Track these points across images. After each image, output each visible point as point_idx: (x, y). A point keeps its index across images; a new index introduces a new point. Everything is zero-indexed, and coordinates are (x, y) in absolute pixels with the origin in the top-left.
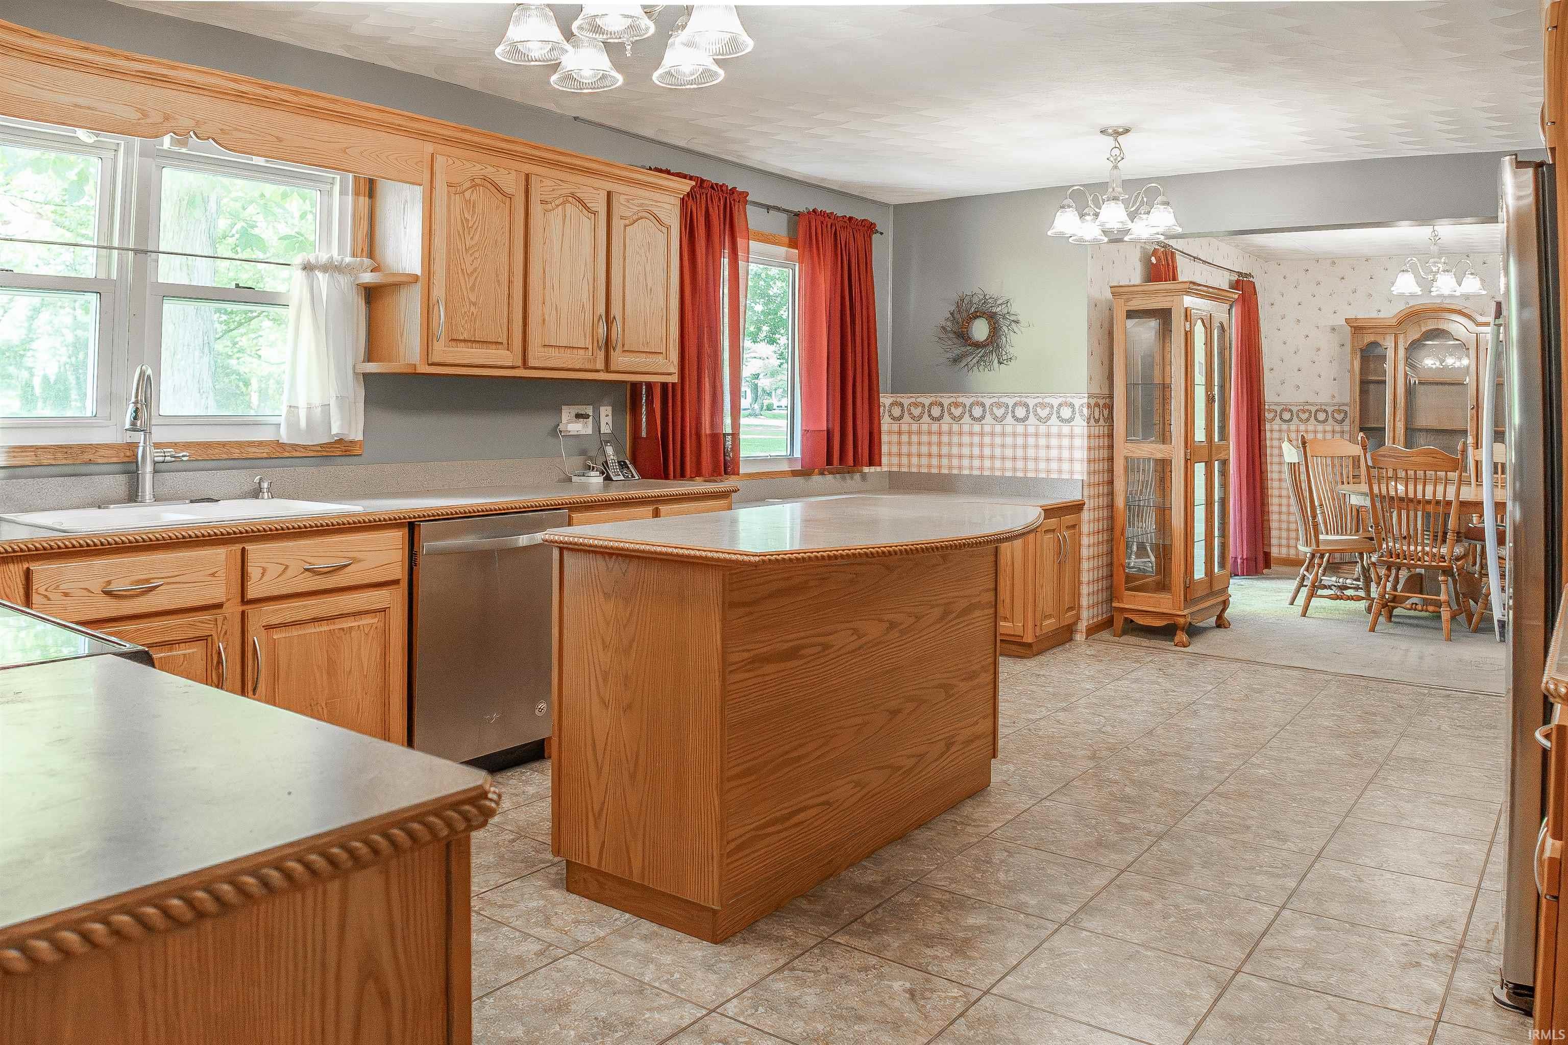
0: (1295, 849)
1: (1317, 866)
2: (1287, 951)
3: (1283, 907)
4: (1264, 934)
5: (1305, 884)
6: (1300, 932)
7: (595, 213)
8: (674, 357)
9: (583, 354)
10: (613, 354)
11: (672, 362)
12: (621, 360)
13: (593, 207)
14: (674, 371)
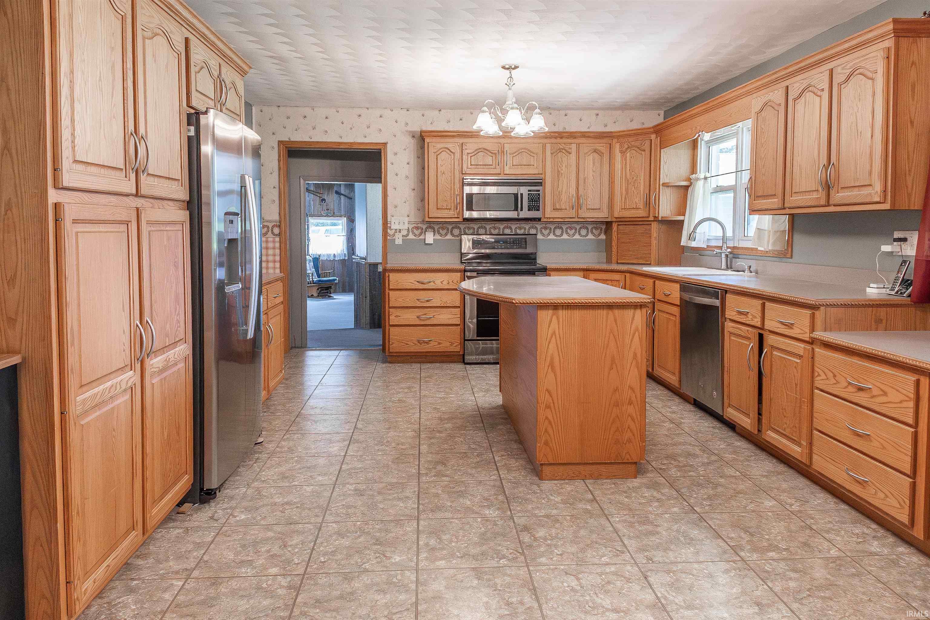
0: (348, 486)
1: (334, 479)
2: (339, 441)
3: (345, 456)
4: (349, 445)
5: (338, 467)
6: (335, 449)
7: (823, 90)
8: (878, 187)
9: (815, 195)
10: (832, 192)
11: (877, 192)
12: (838, 196)
13: (820, 87)
14: (878, 199)
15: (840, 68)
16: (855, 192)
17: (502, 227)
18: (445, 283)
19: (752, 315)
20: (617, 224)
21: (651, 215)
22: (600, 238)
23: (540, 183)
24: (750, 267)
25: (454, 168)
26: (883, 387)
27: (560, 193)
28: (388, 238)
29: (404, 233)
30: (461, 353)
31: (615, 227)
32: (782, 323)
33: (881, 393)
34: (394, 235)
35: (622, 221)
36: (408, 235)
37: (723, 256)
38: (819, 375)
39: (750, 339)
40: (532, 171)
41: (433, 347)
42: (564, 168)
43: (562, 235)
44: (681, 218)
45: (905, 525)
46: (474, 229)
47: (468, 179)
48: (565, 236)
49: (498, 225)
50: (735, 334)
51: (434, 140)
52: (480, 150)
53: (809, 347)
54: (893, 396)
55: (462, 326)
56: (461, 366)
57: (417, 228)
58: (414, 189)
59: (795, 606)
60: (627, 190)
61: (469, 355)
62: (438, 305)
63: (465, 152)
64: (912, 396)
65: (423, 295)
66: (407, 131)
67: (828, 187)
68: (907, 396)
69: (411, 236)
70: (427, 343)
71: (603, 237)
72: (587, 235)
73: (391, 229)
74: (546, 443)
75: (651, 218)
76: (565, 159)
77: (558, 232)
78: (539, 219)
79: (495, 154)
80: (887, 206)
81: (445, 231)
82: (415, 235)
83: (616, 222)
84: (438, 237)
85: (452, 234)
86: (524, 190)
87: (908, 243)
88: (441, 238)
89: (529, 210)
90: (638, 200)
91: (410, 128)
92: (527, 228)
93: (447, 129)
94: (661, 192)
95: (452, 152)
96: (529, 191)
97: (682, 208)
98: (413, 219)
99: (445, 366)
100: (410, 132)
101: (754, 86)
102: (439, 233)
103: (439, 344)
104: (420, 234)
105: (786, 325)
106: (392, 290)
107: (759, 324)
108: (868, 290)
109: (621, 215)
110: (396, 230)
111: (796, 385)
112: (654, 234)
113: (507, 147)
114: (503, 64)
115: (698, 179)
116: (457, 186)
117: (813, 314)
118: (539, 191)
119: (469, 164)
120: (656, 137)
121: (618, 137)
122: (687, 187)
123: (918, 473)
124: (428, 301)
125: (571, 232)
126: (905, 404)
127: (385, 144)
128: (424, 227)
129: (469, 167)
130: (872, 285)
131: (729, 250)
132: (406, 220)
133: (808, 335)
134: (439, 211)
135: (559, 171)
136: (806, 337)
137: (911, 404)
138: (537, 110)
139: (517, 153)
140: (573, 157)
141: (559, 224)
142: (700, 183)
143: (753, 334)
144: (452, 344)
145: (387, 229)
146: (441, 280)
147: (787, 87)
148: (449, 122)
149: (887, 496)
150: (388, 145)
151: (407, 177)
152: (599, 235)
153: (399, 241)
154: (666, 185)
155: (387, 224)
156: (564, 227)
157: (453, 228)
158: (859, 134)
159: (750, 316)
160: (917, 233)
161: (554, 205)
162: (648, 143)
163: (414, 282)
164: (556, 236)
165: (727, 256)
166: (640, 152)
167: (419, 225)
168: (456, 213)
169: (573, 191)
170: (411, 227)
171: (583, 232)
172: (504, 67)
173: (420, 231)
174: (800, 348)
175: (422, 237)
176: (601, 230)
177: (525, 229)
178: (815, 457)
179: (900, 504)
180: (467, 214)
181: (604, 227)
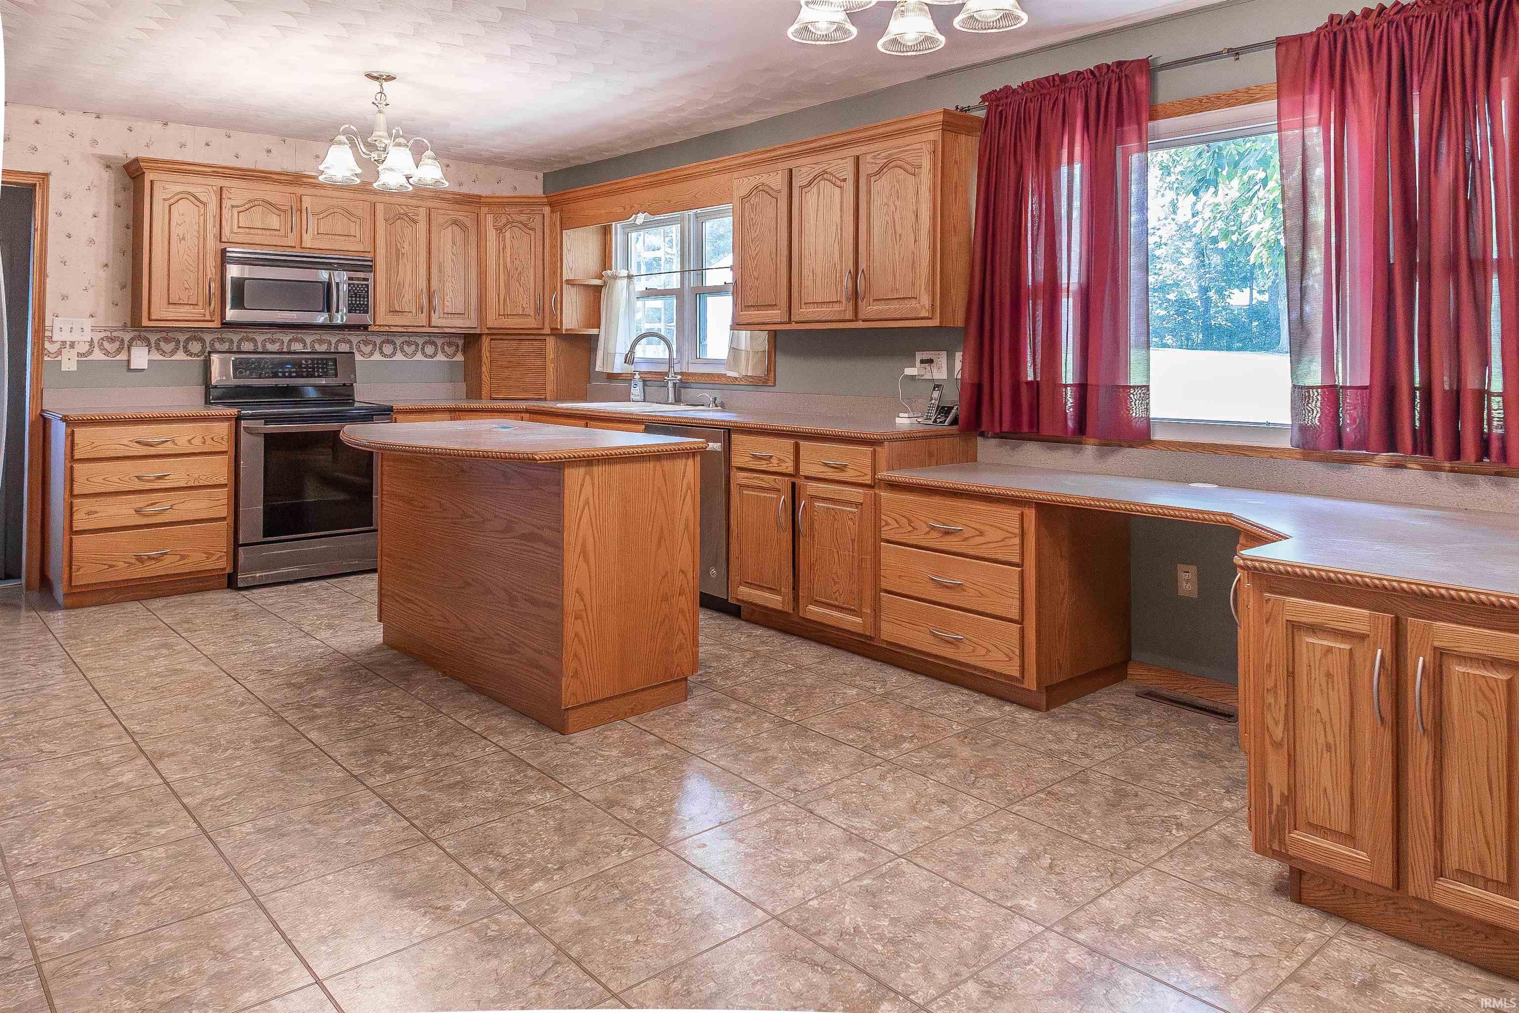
7: (844, 180)
8: (925, 300)
9: (836, 307)
10: (862, 304)
11: (924, 305)
12: (869, 309)
13: (842, 176)
14: (927, 315)
15: (869, 156)
16: (894, 306)
17: (286, 339)
18: (197, 441)
19: (779, 460)
20: (490, 337)
21: (547, 326)
22: (455, 359)
23: (370, 267)
24: (715, 399)
25: (205, 229)
26: (977, 526)
27: (401, 285)
28: (46, 358)
29: (85, 348)
30: (229, 570)
31: (486, 342)
32: (826, 465)
33: (978, 533)
34: (59, 352)
35: (498, 334)
36: (90, 352)
37: (670, 385)
38: (887, 524)
39: (779, 490)
40: (354, 246)
41: (169, 565)
42: (406, 245)
43: (394, 354)
44: (594, 331)
45: (1016, 679)
46: (232, 341)
47: (234, 251)
48: (399, 357)
49: (280, 335)
50: (748, 487)
51: (164, 176)
52: (256, 203)
53: (871, 492)
54: (993, 535)
55: (231, 520)
56: (229, 596)
57: (112, 340)
58: (106, 265)
59: (975, 792)
60: (507, 285)
61: (246, 571)
62: (182, 484)
63: (227, 204)
64: (1017, 531)
65: (153, 468)
66: (93, 155)
67: (855, 296)
68: (1011, 533)
69: (98, 355)
70: (156, 559)
71: (460, 357)
72: (435, 354)
73: (52, 341)
74: (576, 674)
75: (547, 331)
76: (407, 231)
77: (388, 349)
78: (365, 327)
79: (285, 211)
80: (936, 322)
81: (172, 345)
82: (107, 353)
83: (488, 334)
84: (157, 356)
85: (187, 351)
86: (341, 277)
87: (934, 364)
88: (161, 358)
89: (350, 311)
90: (524, 301)
91: (100, 150)
92: (333, 341)
93: (179, 158)
94: (564, 291)
95: (201, 202)
96: (350, 279)
97: (594, 316)
98: (101, 321)
99: (197, 598)
100: (102, 157)
101: (737, 162)
102: (158, 348)
103: (183, 557)
104: (119, 351)
105: (833, 467)
106: (81, 460)
107: (791, 470)
108: (898, 420)
109: (496, 325)
110: (64, 343)
111: (853, 541)
112: (551, 354)
113: (307, 202)
114: (369, 69)
115: (615, 277)
116: (212, 263)
117: (874, 452)
118: (367, 280)
119: (236, 226)
120: (552, 212)
121: (489, 204)
122: (598, 289)
123: (1027, 617)
124: (159, 478)
125: (409, 350)
126: (1009, 542)
127: (46, 175)
128: (127, 337)
129: (236, 230)
130: (901, 415)
131: (679, 377)
132: (88, 323)
133: (869, 477)
134: (172, 308)
135: (398, 250)
136: (867, 480)
137: (1017, 541)
138: (429, 153)
139: (325, 214)
140: (422, 226)
141: (389, 336)
142: (622, 284)
143: (783, 484)
144: (209, 555)
145: (43, 341)
146: (190, 437)
147: (791, 170)
148: (183, 146)
149: (988, 651)
150: (52, 179)
151: (92, 241)
152: (454, 355)
153: (69, 363)
154: (569, 282)
155: (44, 330)
156: (399, 341)
157: (188, 340)
158: (898, 237)
159: (774, 461)
160: (945, 353)
161: (390, 304)
162: (538, 218)
163: (130, 444)
164: (385, 356)
165: (675, 384)
166: (528, 231)
167: (115, 334)
168: (207, 313)
169: (422, 284)
170: (97, 336)
171: (429, 350)
172: (369, 76)
173: (117, 344)
174: (857, 494)
175: (123, 356)
176: (458, 346)
177: (330, 343)
178: (884, 625)
179: (1007, 655)
180: (231, 314)
181: (461, 342)
